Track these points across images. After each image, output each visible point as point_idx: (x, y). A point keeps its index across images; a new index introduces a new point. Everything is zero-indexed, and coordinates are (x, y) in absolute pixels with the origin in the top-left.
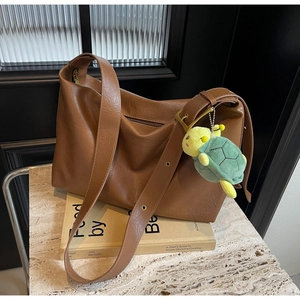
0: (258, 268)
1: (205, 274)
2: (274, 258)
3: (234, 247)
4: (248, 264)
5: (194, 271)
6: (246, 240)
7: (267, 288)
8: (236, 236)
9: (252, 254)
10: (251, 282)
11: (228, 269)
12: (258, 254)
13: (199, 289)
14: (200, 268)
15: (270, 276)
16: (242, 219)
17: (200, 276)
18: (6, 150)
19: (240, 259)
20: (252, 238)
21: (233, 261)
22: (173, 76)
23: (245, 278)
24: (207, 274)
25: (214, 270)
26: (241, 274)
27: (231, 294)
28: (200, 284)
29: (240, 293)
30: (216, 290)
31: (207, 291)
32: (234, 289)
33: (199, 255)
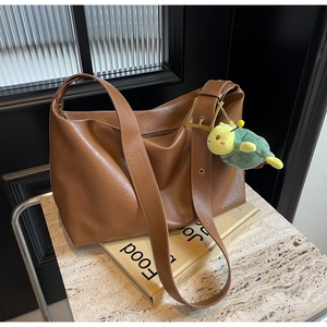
0: (299, 258)
1: (251, 272)
2: (312, 245)
3: (272, 241)
4: (289, 255)
5: (238, 272)
6: (281, 232)
7: (313, 275)
8: (271, 231)
9: (290, 246)
10: (297, 272)
11: (271, 263)
12: (296, 244)
13: (247, 288)
14: (244, 268)
15: (313, 263)
16: (272, 213)
17: (246, 276)
18: (9, 182)
19: (280, 252)
20: (286, 230)
21: (274, 255)
22: (177, 79)
23: (290, 270)
24: (252, 272)
25: (257, 267)
26: (285, 267)
27: (281, 287)
28: (248, 284)
29: (289, 284)
30: (265, 287)
31: (256, 289)
32: (282, 282)
33: (240, 255)
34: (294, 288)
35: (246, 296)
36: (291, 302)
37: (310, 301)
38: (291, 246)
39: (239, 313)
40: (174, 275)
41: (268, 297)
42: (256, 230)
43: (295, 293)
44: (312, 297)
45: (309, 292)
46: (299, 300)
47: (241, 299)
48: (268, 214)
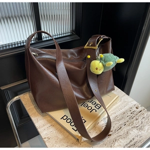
0: (139, 114)
2: (143, 108)
3: (127, 108)
4: (135, 113)
5: (116, 122)
6: (130, 103)
7: (146, 121)
8: (126, 103)
10: (140, 120)
11: (129, 117)
12: (137, 108)
13: (121, 129)
14: (118, 120)
15: (145, 116)
16: (124, 95)
17: (120, 124)
19: (131, 112)
20: (132, 102)
21: (129, 113)
23: (137, 119)
24: (122, 122)
25: (123, 119)
26: (134, 118)
27: (135, 127)
28: (121, 127)
29: (138, 125)
30: (128, 128)
31: (125, 129)
32: (134, 125)
33: (115, 115)
34: (140, 127)
35: (121, 132)
36: (140, 133)
37: (147, 131)
38: (135, 109)
39: (120, 140)
40: (86, 128)
41: (131, 132)
42: (120, 103)
43: (141, 129)
44: (148, 130)
45: (146, 128)
46: (143, 132)
47: (120, 134)
48: (123, 96)
